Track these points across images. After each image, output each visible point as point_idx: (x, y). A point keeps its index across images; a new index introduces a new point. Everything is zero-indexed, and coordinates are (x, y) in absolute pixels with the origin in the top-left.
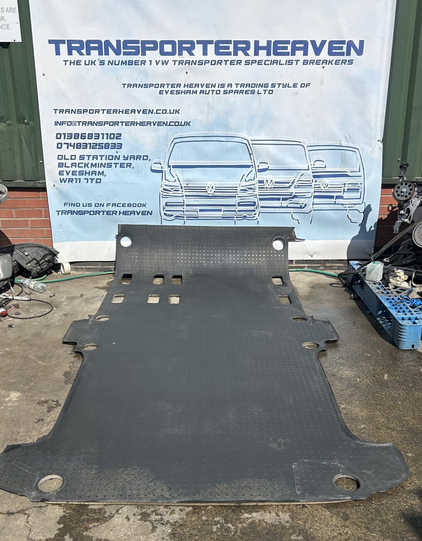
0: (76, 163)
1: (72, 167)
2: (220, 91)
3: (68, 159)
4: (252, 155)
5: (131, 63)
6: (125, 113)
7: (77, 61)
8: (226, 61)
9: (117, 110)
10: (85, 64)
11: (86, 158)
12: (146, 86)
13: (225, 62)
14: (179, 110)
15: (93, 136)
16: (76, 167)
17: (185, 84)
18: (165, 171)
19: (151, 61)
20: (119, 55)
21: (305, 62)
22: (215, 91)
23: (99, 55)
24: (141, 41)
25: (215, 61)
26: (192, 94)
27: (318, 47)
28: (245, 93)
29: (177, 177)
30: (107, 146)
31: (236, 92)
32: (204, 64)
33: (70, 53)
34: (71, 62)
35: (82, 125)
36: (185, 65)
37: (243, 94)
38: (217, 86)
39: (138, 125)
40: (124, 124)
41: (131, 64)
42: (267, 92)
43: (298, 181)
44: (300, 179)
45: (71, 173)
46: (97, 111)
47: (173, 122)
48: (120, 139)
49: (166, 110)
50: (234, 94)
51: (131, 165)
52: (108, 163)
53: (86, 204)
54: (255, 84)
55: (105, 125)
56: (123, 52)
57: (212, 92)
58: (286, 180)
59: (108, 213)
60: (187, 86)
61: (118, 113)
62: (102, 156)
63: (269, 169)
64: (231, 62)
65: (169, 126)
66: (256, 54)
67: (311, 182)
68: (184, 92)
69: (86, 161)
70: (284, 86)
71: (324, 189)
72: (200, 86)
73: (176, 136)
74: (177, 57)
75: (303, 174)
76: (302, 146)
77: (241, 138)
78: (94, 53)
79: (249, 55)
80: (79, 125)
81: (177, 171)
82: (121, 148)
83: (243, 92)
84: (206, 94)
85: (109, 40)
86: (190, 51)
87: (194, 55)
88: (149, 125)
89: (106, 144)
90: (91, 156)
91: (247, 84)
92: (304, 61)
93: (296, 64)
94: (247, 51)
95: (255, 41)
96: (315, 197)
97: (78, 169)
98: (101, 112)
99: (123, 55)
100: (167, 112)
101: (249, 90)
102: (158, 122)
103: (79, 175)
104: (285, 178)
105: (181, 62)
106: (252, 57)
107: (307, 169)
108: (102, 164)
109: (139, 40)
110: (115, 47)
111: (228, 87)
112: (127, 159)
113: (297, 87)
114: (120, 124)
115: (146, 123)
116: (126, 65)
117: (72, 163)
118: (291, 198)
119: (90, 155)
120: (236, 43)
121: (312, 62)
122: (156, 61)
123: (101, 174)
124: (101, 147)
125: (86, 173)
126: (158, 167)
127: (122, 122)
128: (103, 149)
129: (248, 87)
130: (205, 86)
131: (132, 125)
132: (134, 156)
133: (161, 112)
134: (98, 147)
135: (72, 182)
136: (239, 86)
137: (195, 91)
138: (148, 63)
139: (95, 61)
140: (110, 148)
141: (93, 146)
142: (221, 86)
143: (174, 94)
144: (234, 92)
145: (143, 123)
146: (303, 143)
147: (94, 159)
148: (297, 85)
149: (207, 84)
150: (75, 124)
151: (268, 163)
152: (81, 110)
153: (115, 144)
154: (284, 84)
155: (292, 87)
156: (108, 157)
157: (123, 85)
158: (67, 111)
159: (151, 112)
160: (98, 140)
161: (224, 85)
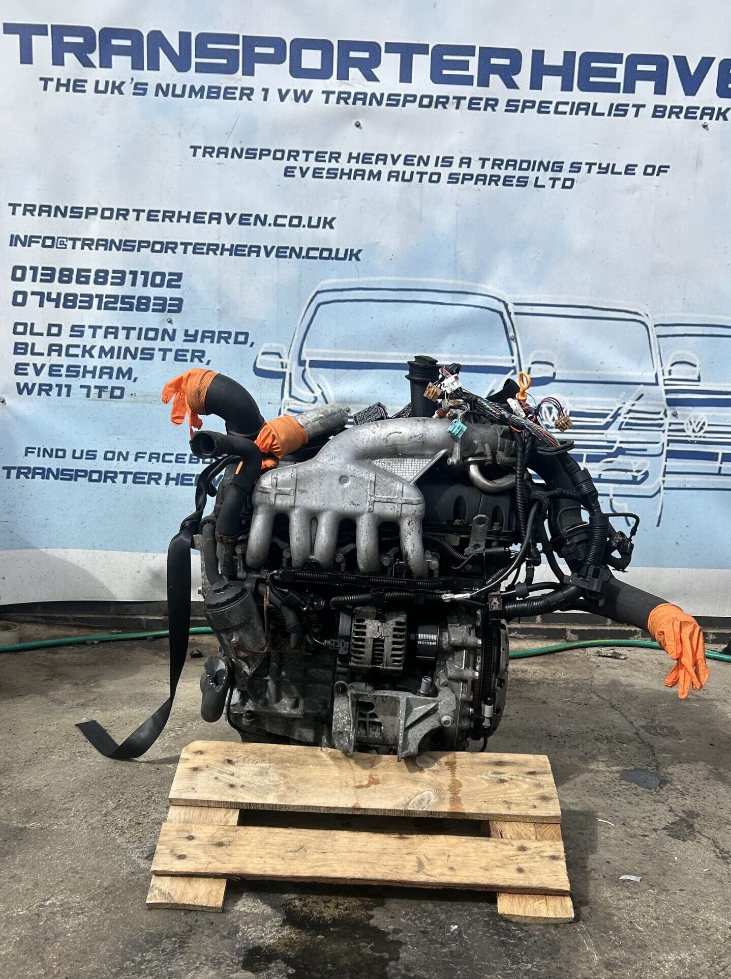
0: (60, 346)
1: (49, 355)
2: (439, 174)
3: (42, 334)
4: (514, 344)
5: (214, 92)
6: (195, 221)
7: (75, 81)
8: (459, 99)
9: (173, 212)
10: (97, 91)
11: (88, 332)
12: (251, 154)
13: (455, 101)
14: (333, 219)
15: (109, 278)
16: (60, 355)
17: (351, 154)
18: (290, 374)
19: (266, 91)
20: (186, 71)
21: (659, 112)
22: (426, 173)
23: (133, 68)
24: (243, 36)
25: (431, 97)
26: (369, 179)
27: (692, 74)
28: (504, 184)
29: (320, 391)
30: (143, 304)
31: (481, 178)
32: (401, 103)
33: (58, 60)
34: (59, 85)
35: (82, 248)
36: (354, 103)
37: (497, 185)
38: (432, 161)
39: (226, 253)
40: (190, 248)
41: (215, 95)
42: (559, 184)
43: (630, 411)
44: (633, 408)
45: (46, 370)
46: (123, 213)
47: (317, 249)
48: (179, 287)
49: (300, 218)
50: (476, 183)
51: (203, 356)
52: (143, 349)
53: (82, 451)
54: (529, 162)
55: (142, 249)
56: (197, 63)
57: (419, 175)
58: (597, 408)
59: (138, 478)
60: (357, 158)
61: (175, 219)
62: (128, 330)
63: (557, 378)
64: (471, 103)
65: (305, 260)
66: (536, 84)
67: (661, 415)
68: (349, 175)
69: (87, 340)
70: (603, 170)
71: (693, 435)
72: (389, 159)
73: (322, 286)
74: (333, 83)
75: (642, 395)
76: (643, 323)
77: (489, 296)
78: (122, 64)
79: (518, 88)
80: (74, 248)
81: (321, 376)
82: (179, 311)
83: (499, 180)
84: (403, 180)
85: (160, 32)
86: (368, 69)
87: (376, 80)
88: (254, 255)
89: (140, 298)
90: (100, 327)
91: (508, 161)
92: (656, 107)
93: (636, 115)
94: (513, 77)
95: (533, 51)
96: (671, 454)
97: (65, 361)
98: (133, 215)
99: (196, 71)
100: (303, 223)
101: (514, 177)
102: (279, 248)
103: (67, 376)
104: (598, 403)
105: (343, 97)
106: (524, 92)
107: (654, 381)
108: (127, 350)
109: (238, 36)
110: (177, 49)
111: (460, 166)
112: (195, 341)
113: (634, 174)
114: (180, 248)
115: (247, 250)
116: (202, 97)
117: (51, 345)
118: (609, 455)
119: (100, 325)
120: (487, 53)
121: (676, 111)
122: (280, 91)
123: (124, 377)
124: (128, 306)
125: (86, 371)
126: (272, 363)
127: (186, 245)
128: (132, 310)
129: (511, 168)
130: (402, 159)
131: (211, 252)
132: (213, 332)
133: (286, 221)
134: (119, 305)
135: (48, 395)
136: (488, 164)
137: (375, 173)
138: (258, 95)
139: (122, 83)
140: (151, 309)
141: (107, 303)
142: (442, 162)
143: (322, 177)
144: (475, 178)
145: (239, 248)
146: (645, 316)
147: (109, 336)
148: (636, 169)
149: (407, 156)
150: (63, 244)
151: (553, 363)
152: (82, 208)
153: (164, 299)
154: (602, 166)
155: (623, 173)
156: (144, 334)
157: (193, 150)
158: (43, 208)
159: (261, 220)
160: (120, 287)
161: (451, 160)
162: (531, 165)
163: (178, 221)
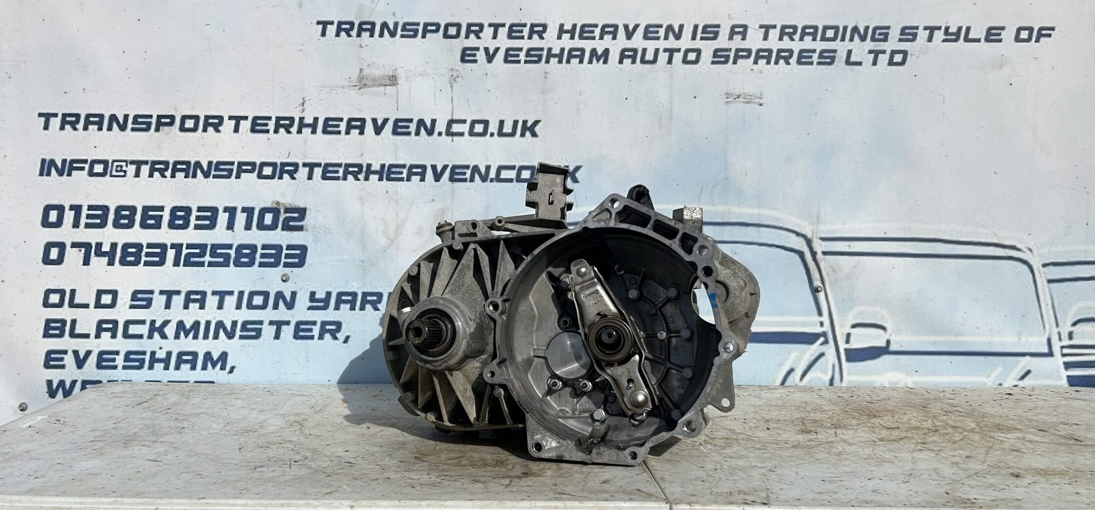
0: (115, 323)
1: (98, 336)
2: (698, 51)
3: (86, 306)
4: (821, 296)
6: (325, 132)
9: (292, 119)
11: (159, 301)
12: (410, 30)
14: (536, 122)
15: (193, 218)
16: (114, 336)
17: (562, 26)
22: (679, 50)
26: (590, 62)
28: (799, 62)
30: (244, 256)
31: (763, 55)
35: (151, 176)
37: (788, 64)
38: (687, 33)
39: (374, 178)
40: (318, 171)
42: (883, 59)
45: (93, 359)
46: (214, 123)
47: (513, 168)
48: (300, 228)
49: (486, 123)
50: (756, 62)
51: (339, 329)
52: (245, 324)
54: (836, 28)
55: (243, 175)
57: (667, 54)
60: (572, 32)
61: (294, 129)
62: (222, 295)
63: (892, 348)
65: (495, 184)
68: (560, 57)
69: (157, 312)
70: (952, 36)
72: (621, 32)
75: (1029, 372)
76: (1025, 262)
77: (781, 228)
80: (137, 175)
82: (301, 264)
83: (791, 56)
84: (643, 61)
88: (416, 179)
89: (240, 247)
90: (178, 293)
91: (805, 28)
97: (122, 345)
98: (228, 125)
100: (490, 131)
101: (814, 51)
102: (454, 167)
103: (125, 367)
107: (1046, 350)
108: (220, 325)
111: (731, 39)
112: (325, 308)
113: (1000, 41)
114: (303, 172)
115: (405, 171)
117: (101, 322)
119: (177, 289)
123: (214, 366)
124: (222, 260)
125: (154, 360)
127: (311, 166)
128: (228, 265)
129: (808, 39)
130: (640, 31)
131: (350, 177)
132: (354, 295)
133: (465, 128)
134: (207, 259)
136: (774, 34)
137: (600, 52)
140: (257, 263)
141: (188, 256)
142: (703, 33)
143: (519, 62)
144: (753, 55)
145: (394, 170)
146: (1028, 252)
147: (191, 305)
148: (1003, 33)
149: (648, 27)
150: (121, 171)
151: (885, 325)
152: (151, 116)
153: (279, 248)
154: (950, 31)
155: (983, 40)
156: (245, 300)
157: (321, 26)
158: (91, 119)
159: (427, 128)
160: (208, 231)
161: (716, 29)
162: (839, 33)
163: (299, 131)
